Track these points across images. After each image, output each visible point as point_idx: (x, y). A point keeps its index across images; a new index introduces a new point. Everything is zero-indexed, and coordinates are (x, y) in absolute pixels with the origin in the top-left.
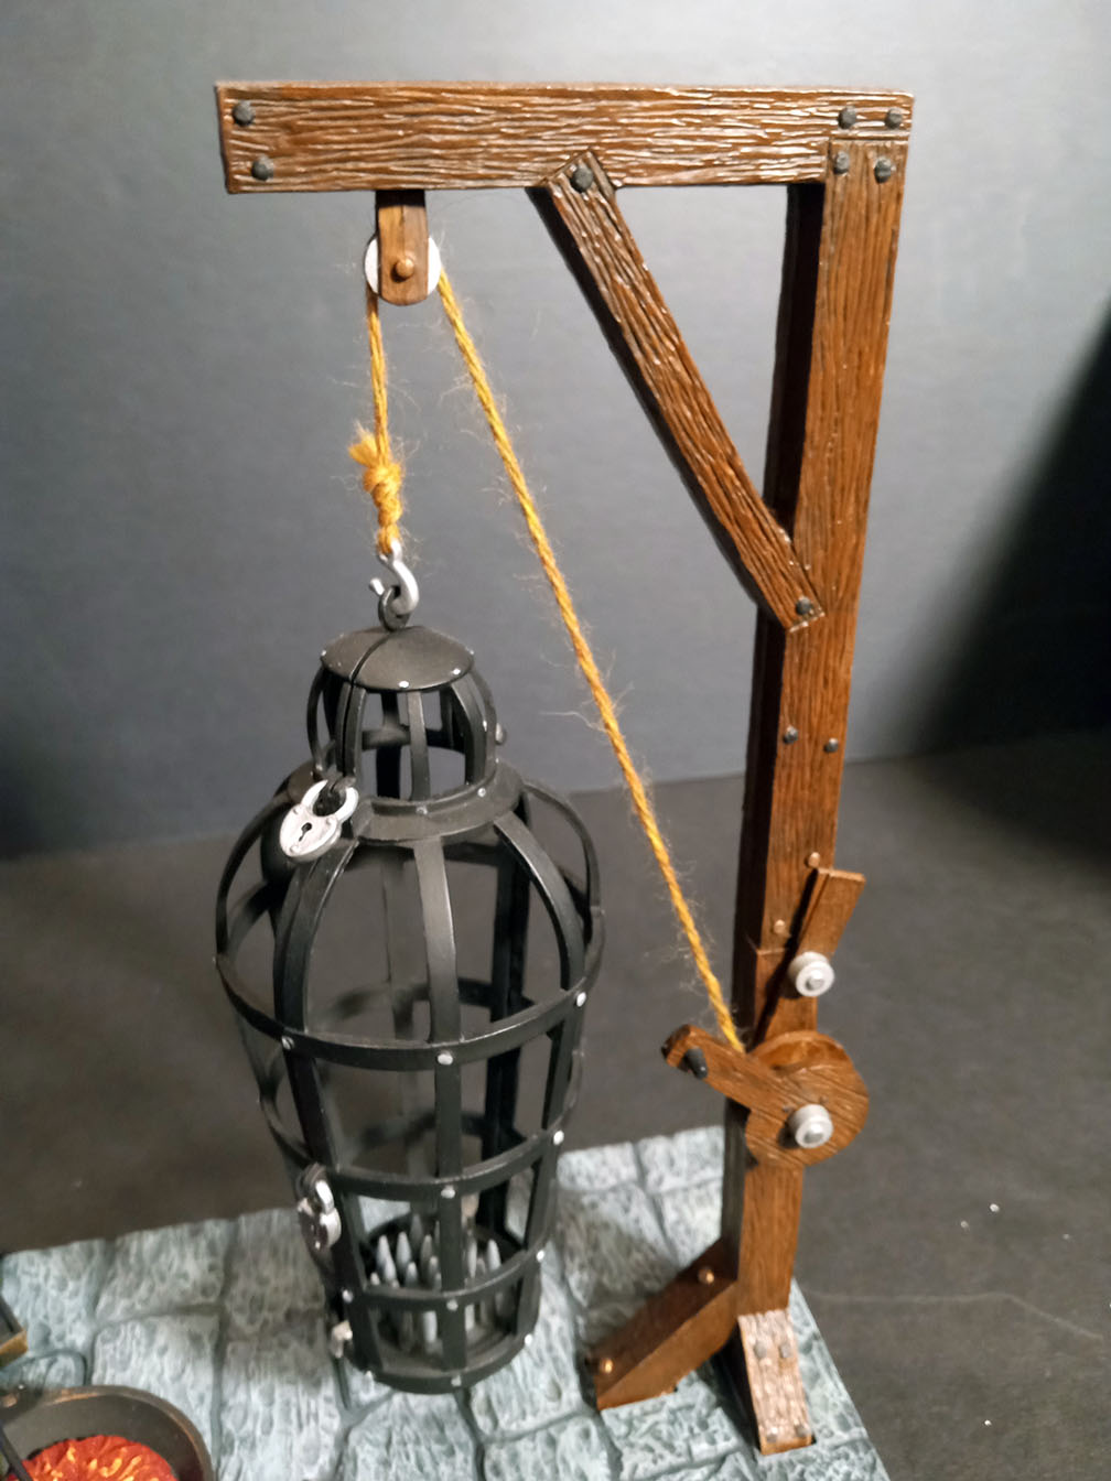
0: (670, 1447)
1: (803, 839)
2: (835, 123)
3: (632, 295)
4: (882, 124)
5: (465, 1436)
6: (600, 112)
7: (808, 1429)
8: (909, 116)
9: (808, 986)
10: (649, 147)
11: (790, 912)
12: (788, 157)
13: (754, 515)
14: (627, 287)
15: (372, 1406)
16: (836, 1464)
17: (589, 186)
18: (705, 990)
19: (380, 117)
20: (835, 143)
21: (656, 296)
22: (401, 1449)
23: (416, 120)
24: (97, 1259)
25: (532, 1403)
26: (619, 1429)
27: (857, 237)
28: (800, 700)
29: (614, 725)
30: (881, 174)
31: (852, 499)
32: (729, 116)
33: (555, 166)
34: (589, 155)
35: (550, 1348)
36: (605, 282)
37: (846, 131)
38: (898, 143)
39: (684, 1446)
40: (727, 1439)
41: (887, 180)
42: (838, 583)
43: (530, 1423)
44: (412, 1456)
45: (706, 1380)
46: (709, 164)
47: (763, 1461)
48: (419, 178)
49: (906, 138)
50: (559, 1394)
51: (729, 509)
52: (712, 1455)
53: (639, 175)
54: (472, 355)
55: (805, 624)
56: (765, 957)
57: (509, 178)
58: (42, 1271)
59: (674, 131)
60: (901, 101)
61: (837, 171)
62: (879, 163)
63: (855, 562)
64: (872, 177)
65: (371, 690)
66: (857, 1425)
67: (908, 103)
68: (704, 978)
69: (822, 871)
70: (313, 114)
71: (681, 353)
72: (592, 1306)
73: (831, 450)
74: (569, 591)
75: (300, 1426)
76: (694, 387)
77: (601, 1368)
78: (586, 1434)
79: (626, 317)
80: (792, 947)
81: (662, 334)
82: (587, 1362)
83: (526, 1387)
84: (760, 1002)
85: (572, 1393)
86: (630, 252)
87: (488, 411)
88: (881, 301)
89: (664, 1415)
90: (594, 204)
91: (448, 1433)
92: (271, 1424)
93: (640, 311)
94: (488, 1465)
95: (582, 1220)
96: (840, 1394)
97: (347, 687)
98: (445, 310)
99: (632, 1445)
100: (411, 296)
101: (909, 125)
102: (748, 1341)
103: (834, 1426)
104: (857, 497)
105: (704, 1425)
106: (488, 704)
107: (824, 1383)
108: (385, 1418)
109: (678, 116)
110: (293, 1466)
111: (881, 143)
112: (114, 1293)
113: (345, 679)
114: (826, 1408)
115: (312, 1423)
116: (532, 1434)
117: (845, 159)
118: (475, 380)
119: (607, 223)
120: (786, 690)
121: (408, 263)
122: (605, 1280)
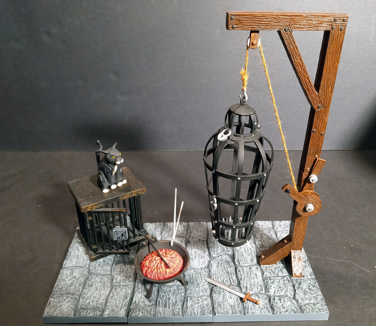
0: (274, 273)
1: (315, 152)
2: (333, 21)
3: (293, 49)
4: (342, 21)
5: (233, 265)
6: (291, 18)
7: (303, 274)
8: (347, 20)
9: (312, 181)
10: (299, 24)
11: (311, 166)
12: (324, 26)
13: (311, 89)
14: (292, 48)
15: (215, 257)
16: (308, 281)
17: (288, 31)
18: (292, 179)
19: (254, 19)
20: (333, 24)
21: (297, 49)
22: (221, 265)
23: (260, 19)
24: (162, 226)
25: (247, 261)
26: (264, 268)
27: (336, 40)
28: (317, 124)
29: (280, 126)
30: (341, 30)
31: (331, 87)
32: (314, 19)
33: (282, 27)
34: (288, 25)
35: (251, 253)
36: (288, 47)
37: (335, 22)
38: (345, 24)
39: (277, 273)
40: (286, 273)
41: (342, 31)
42: (326, 103)
43: (246, 265)
44: (223, 266)
45: (283, 263)
46: (309, 27)
47: (293, 278)
48: (259, 29)
49: (346, 23)
50: (253, 261)
51: (307, 87)
52: (283, 276)
53: (297, 29)
54: (263, 58)
55: (319, 110)
56: (304, 174)
57: (274, 29)
58: (151, 226)
59: (304, 22)
60: (346, 17)
61: (333, 29)
62: (341, 28)
63: (330, 99)
64: (339, 30)
65: (236, 114)
66: (313, 276)
67: (347, 17)
68: (292, 176)
69: (318, 158)
70: (243, 18)
71: (301, 59)
72: (260, 248)
73: (327, 78)
74: (275, 100)
75: (202, 258)
76: (302, 65)
77: (261, 257)
78: (257, 268)
79: (292, 53)
80: (310, 173)
81: (298, 56)
82: (258, 257)
83: (246, 259)
84: (302, 184)
85: (255, 261)
86: (293, 42)
87: (265, 67)
88: (339, 52)
89: (273, 267)
90: (288, 34)
91: (230, 264)
92: (196, 257)
93: (294, 52)
94: (237, 270)
95: (259, 233)
96: (311, 270)
97: (233, 113)
98: (260, 50)
99: (266, 271)
100: (254, 48)
101: (347, 21)
102: (292, 255)
103: (308, 275)
104: (332, 87)
105: (281, 271)
106: (257, 120)
107: (307, 268)
108: (218, 260)
109: (304, 19)
110: (200, 264)
111: (342, 24)
112: (165, 232)
113: (233, 112)
114: (307, 272)
115: (204, 258)
116: (247, 267)
117: (334, 27)
118: (263, 62)
119: (290, 37)
120: (314, 122)
121: (255, 42)
122: (264, 244)
